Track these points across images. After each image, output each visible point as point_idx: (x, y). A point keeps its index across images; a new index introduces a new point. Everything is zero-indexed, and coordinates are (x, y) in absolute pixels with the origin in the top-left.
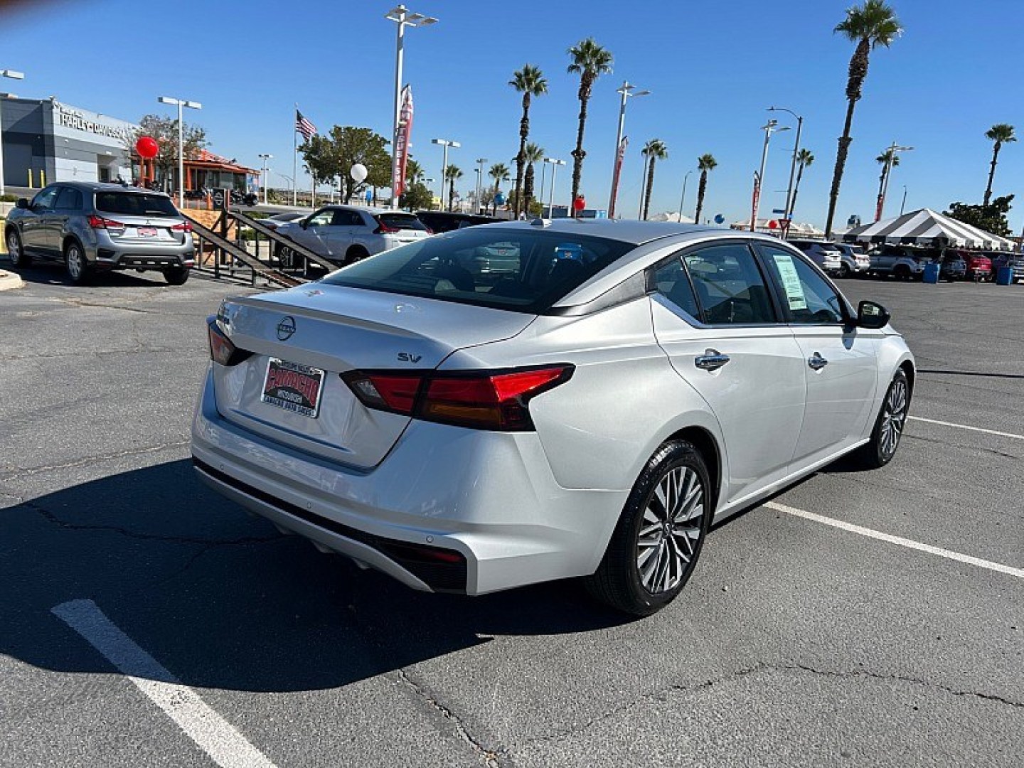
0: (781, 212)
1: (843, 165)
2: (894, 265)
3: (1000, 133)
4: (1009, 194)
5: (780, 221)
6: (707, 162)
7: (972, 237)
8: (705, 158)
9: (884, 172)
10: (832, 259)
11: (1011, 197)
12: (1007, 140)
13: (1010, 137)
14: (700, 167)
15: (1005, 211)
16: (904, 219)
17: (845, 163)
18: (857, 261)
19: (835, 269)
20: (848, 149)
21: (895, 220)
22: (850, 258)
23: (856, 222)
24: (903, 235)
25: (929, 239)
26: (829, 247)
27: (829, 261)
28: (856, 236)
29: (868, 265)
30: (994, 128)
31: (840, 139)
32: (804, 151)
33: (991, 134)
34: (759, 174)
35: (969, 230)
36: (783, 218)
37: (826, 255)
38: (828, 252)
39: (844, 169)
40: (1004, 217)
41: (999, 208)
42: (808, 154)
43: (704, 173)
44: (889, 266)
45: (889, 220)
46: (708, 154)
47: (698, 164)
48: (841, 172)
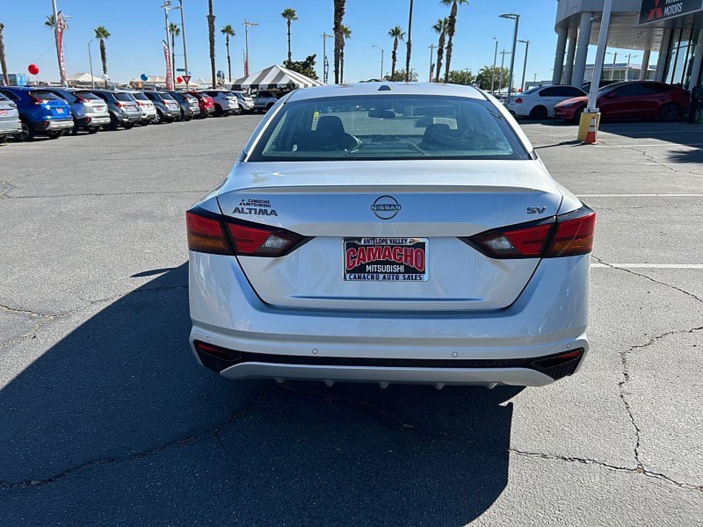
0: (182, 70)
1: (214, 36)
2: (267, 103)
3: (289, 14)
4: (313, 54)
5: (184, 77)
6: (101, 33)
7: (306, 82)
8: (99, 29)
9: (228, 41)
10: (233, 102)
11: (315, 56)
12: (294, 19)
13: (295, 17)
14: (97, 37)
15: (313, 64)
16: (266, 72)
17: (215, 34)
18: (246, 102)
19: (235, 109)
20: (215, 23)
21: (260, 73)
22: (242, 101)
23: (222, 75)
24: (269, 83)
25: (284, 85)
26: (228, 94)
27: (231, 104)
28: (240, 86)
29: (253, 105)
30: (285, 11)
31: (208, 16)
32: (172, 25)
33: (284, 15)
34: (166, 42)
35: (302, 78)
36: (185, 75)
37: (228, 99)
38: (229, 97)
39: (215, 38)
40: (313, 68)
41: (310, 63)
42: (175, 27)
43: (102, 42)
44: (264, 104)
45: (257, 73)
46: (102, 26)
47: (95, 35)
48: (214, 40)
